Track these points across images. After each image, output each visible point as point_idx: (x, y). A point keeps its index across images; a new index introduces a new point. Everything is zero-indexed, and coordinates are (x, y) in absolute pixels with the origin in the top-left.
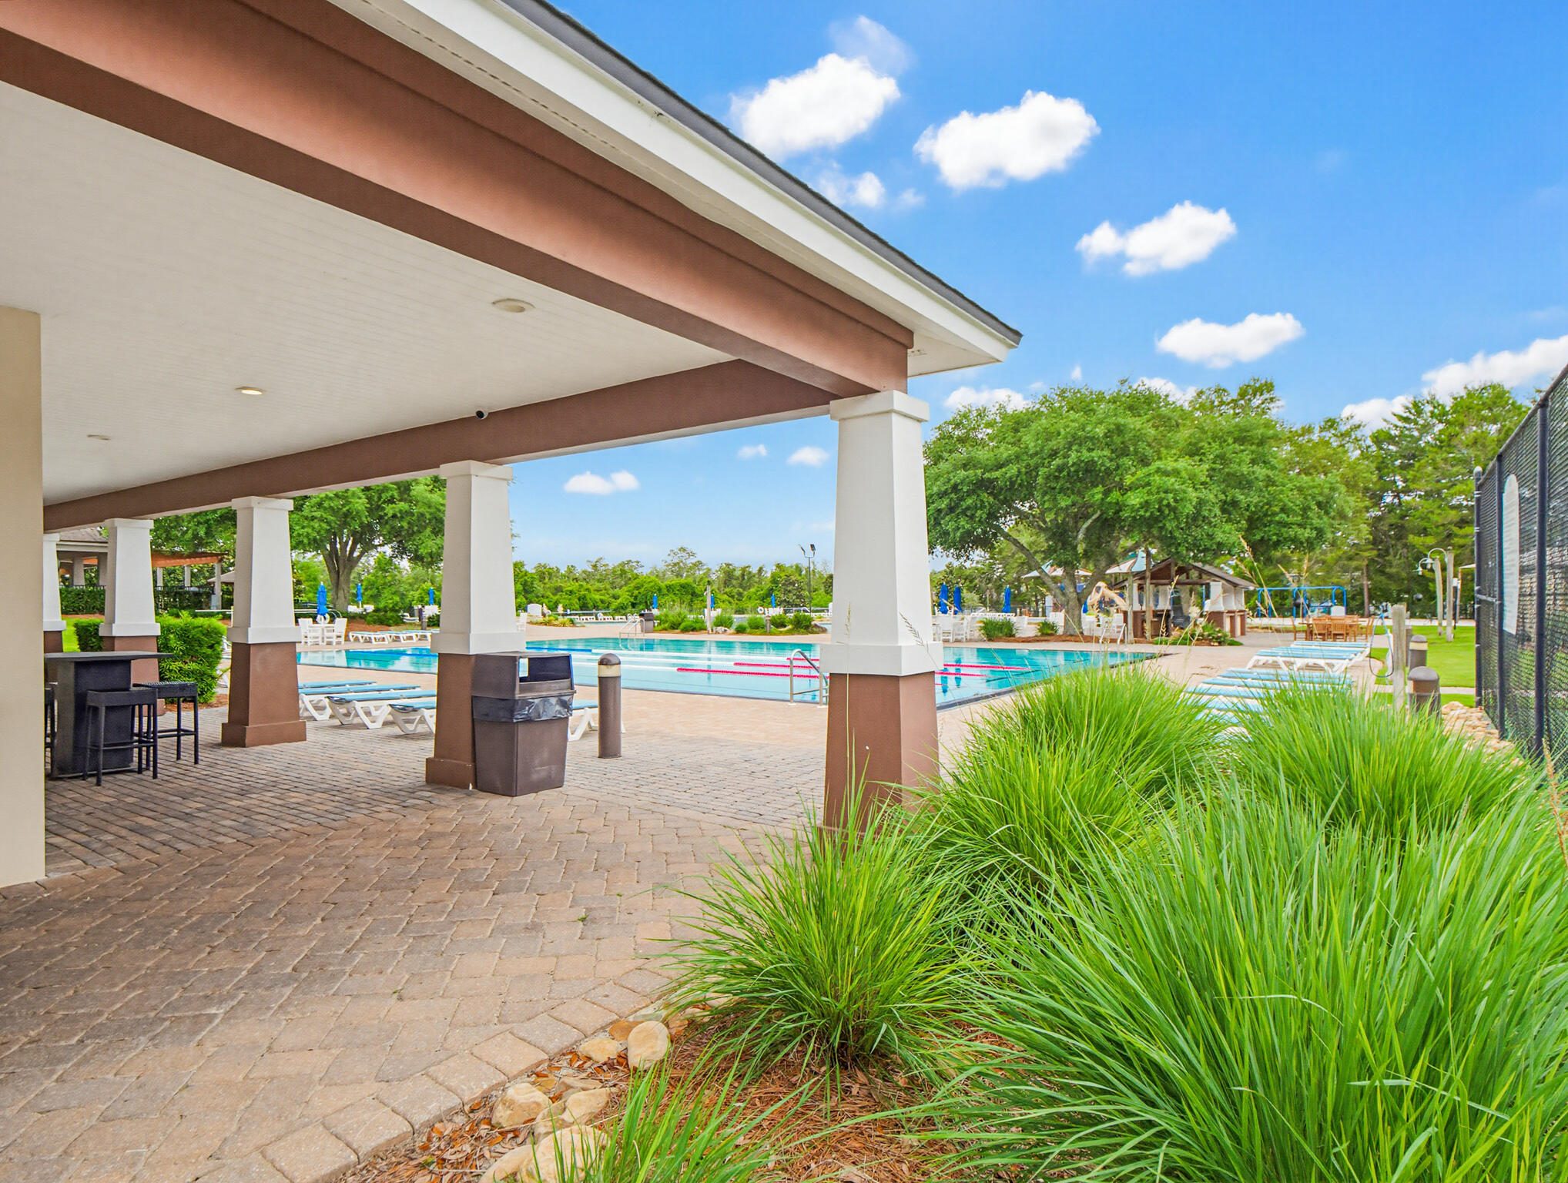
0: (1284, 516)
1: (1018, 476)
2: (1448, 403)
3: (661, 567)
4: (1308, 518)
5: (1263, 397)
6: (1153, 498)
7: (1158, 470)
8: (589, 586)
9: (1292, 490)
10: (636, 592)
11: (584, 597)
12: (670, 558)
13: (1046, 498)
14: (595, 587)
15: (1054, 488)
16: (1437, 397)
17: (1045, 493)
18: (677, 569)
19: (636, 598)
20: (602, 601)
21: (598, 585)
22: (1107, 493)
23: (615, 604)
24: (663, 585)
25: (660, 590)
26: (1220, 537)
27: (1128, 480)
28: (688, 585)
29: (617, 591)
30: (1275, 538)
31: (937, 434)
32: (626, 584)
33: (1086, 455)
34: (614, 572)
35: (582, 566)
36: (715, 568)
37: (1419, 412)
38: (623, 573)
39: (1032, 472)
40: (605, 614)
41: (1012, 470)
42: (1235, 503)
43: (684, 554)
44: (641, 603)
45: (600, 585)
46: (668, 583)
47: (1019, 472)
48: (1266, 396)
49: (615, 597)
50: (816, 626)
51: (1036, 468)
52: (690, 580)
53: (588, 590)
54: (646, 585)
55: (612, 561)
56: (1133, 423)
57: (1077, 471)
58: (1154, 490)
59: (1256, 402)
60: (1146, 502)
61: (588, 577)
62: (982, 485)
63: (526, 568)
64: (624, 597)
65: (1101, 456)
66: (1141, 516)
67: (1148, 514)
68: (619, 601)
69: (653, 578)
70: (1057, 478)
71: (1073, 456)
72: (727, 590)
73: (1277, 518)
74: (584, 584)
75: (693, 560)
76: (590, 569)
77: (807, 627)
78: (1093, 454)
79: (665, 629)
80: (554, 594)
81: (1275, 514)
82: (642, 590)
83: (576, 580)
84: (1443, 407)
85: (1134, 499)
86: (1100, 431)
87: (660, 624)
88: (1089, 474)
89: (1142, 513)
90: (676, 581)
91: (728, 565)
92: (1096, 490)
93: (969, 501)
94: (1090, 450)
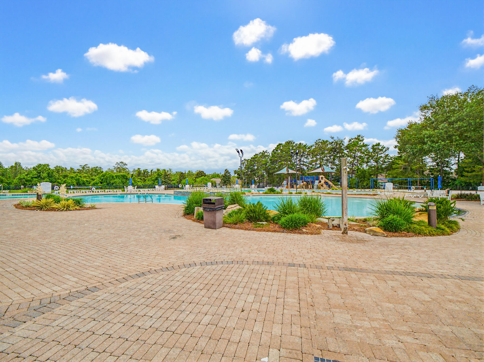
3: (112, 168)
8: (81, 175)
10: (102, 178)
11: (79, 179)
12: (117, 165)
14: (83, 176)
18: (119, 169)
19: (102, 180)
20: (87, 181)
21: (85, 175)
24: (114, 175)
25: (113, 177)
28: (125, 176)
29: (94, 177)
32: (97, 175)
34: (92, 169)
35: (76, 167)
36: (133, 170)
38: (96, 171)
43: (122, 164)
44: (104, 182)
45: (86, 175)
46: (116, 174)
49: (93, 180)
52: (125, 174)
53: (81, 177)
54: (106, 175)
55: (91, 166)
61: (80, 171)
63: (50, 167)
64: (97, 179)
69: (109, 172)
72: (139, 178)
74: (78, 174)
75: (125, 166)
76: (81, 169)
80: (64, 178)
82: (105, 177)
83: (75, 172)
90: (119, 174)
91: (139, 169)
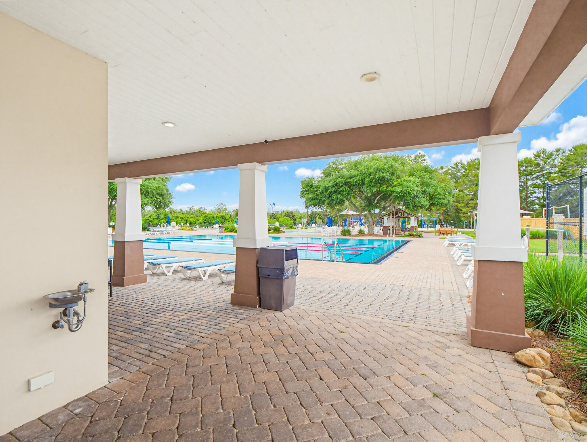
0: (439, 196)
1: (358, 181)
2: (466, 164)
3: (214, 210)
4: (445, 197)
5: (422, 159)
6: (404, 189)
7: (404, 180)
8: (188, 216)
9: (440, 188)
10: (205, 218)
12: (217, 207)
13: (368, 189)
14: (190, 216)
15: (370, 185)
16: (462, 162)
17: (367, 187)
18: (220, 210)
19: (205, 220)
20: (193, 221)
21: (192, 216)
22: (387, 187)
23: (198, 222)
24: (215, 216)
25: (214, 218)
26: (422, 203)
27: (395, 183)
28: (224, 216)
29: (198, 218)
30: (436, 203)
31: (327, 166)
32: (201, 216)
33: (382, 174)
34: (197, 211)
35: (185, 209)
36: (232, 210)
37: (457, 166)
38: (201, 212)
39: (363, 180)
40: (199, 226)
41: (356, 179)
42: (425, 191)
43: (222, 205)
44: (207, 222)
46: (216, 215)
47: (359, 179)
48: (423, 159)
49: (198, 220)
50: (281, 230)
51: (364, 179)
52: (224, 214)
54: (209, 216)
55: (196, 207)
56: (396, 165)
57: (378, 180)
58: (404, 187)
59: (420, 160)
60: (402, 190)
61: (188, 213)
62: (346, 183)
64: (201, 220)
65: (387, 175)
66: (400, 195)
67: (402, 195)
68: (199, 221)
69: (211, 213)
70: (371, 182)
71: (378, 175)
72: (236, 218)
73: (437, 197)
74: (186, 215)
75: (225, 207)
76: (188, 210)
77: (278, 231)
78: (384, 174)
79: (228, 232)
80: (176, 219)
81: (436, 195)
82: (207, 218)
83: (184, 214)
84: (464, 164)
85: (398, 189)
86: (386, 167)
87: (225, 230)
88: (381, 181)
89: (400, 194)
90: (219, 215)
91: (236, 209)
92: (384, 186)
93: (342, 189)
94: (383, 173)
